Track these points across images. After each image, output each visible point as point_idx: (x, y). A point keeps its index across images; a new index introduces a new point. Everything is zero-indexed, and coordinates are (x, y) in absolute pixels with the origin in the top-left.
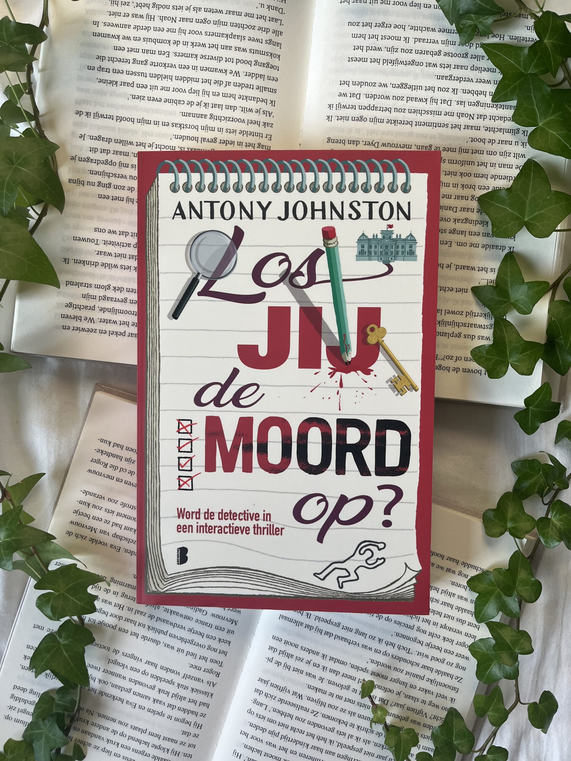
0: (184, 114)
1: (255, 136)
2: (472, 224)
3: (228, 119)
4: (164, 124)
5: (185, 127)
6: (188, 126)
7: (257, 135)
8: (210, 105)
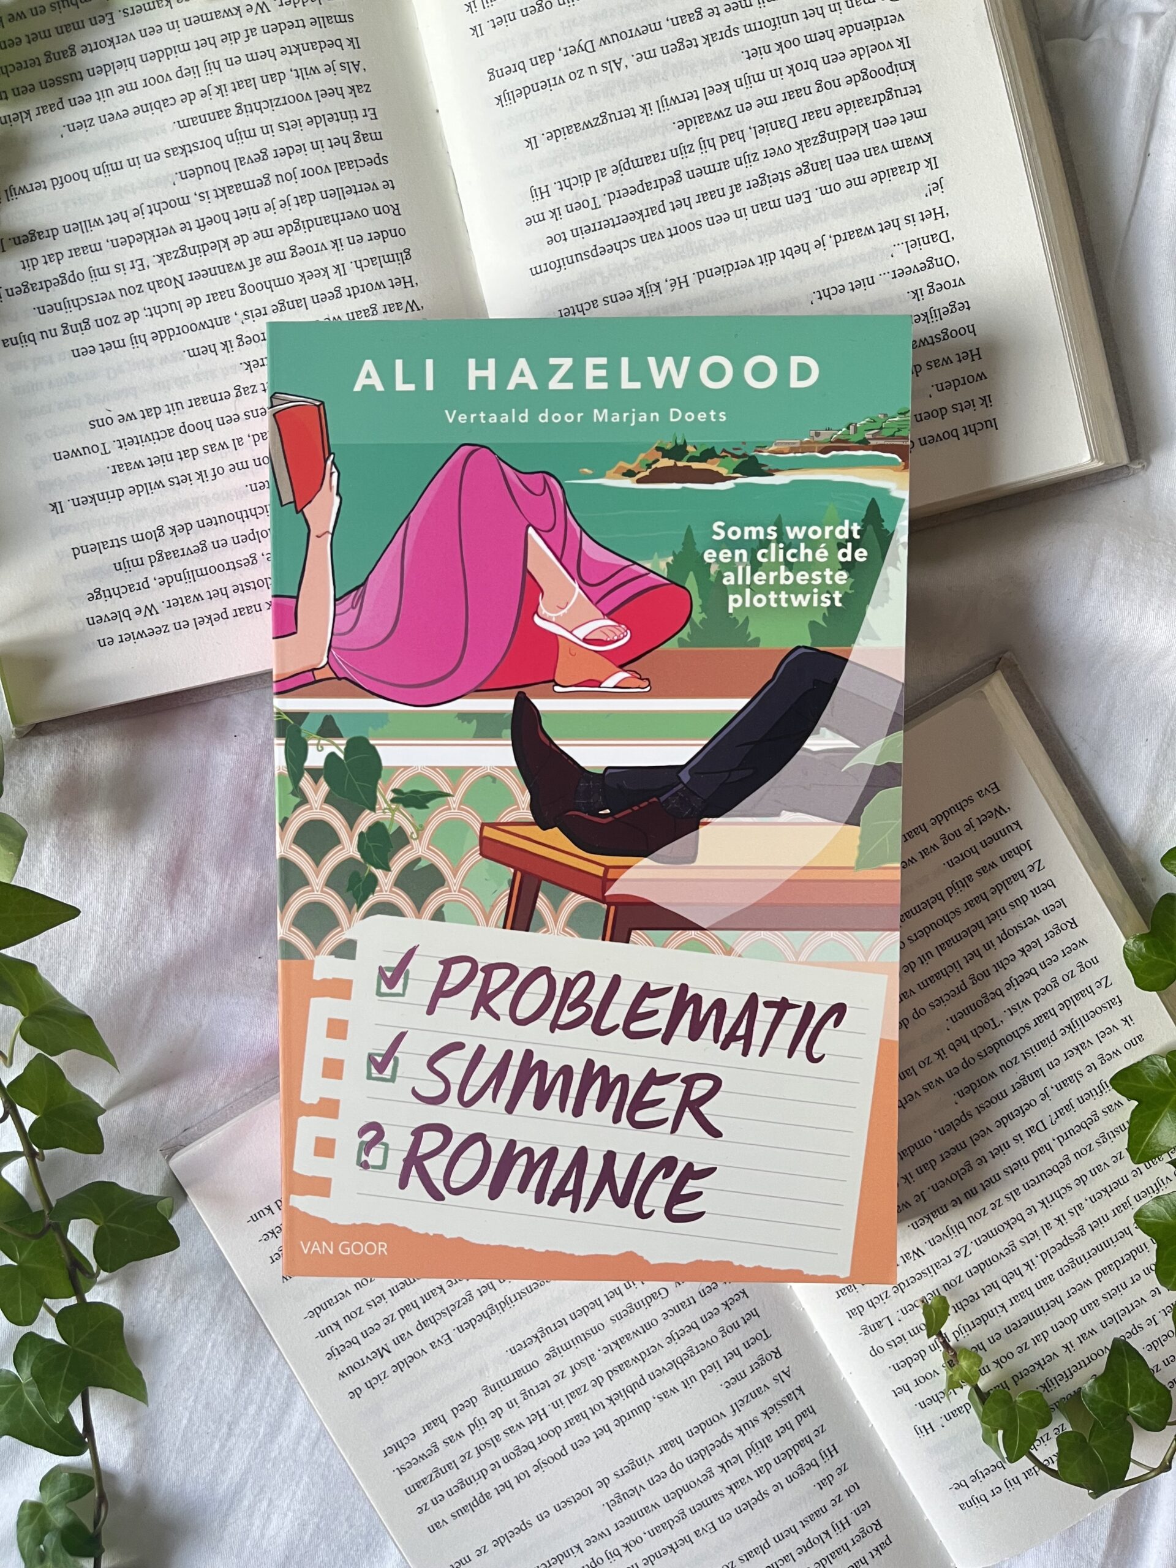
0: (183, 124)
1: (341, 120)
2: (837, 140)
3: (274, 103)
4: (149, 159)
5: (193, 148)
6: (200, 145)
7: (344, 117)
8: (230, 87)
